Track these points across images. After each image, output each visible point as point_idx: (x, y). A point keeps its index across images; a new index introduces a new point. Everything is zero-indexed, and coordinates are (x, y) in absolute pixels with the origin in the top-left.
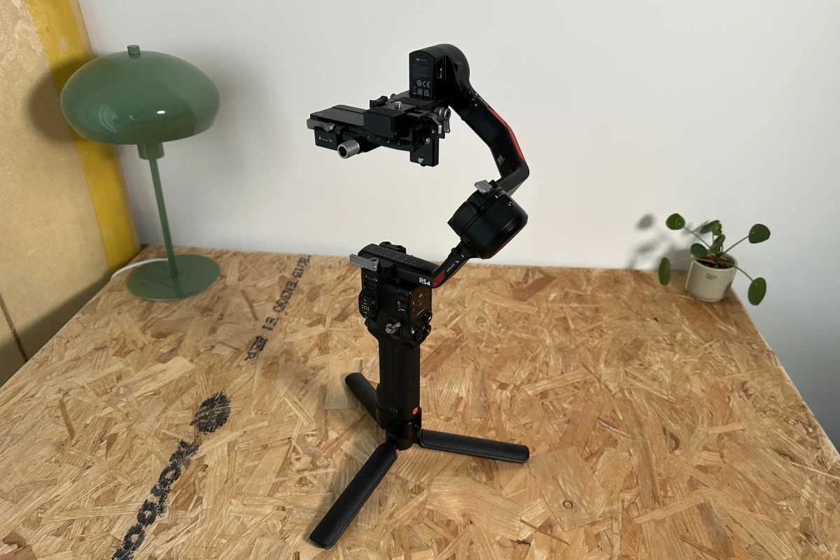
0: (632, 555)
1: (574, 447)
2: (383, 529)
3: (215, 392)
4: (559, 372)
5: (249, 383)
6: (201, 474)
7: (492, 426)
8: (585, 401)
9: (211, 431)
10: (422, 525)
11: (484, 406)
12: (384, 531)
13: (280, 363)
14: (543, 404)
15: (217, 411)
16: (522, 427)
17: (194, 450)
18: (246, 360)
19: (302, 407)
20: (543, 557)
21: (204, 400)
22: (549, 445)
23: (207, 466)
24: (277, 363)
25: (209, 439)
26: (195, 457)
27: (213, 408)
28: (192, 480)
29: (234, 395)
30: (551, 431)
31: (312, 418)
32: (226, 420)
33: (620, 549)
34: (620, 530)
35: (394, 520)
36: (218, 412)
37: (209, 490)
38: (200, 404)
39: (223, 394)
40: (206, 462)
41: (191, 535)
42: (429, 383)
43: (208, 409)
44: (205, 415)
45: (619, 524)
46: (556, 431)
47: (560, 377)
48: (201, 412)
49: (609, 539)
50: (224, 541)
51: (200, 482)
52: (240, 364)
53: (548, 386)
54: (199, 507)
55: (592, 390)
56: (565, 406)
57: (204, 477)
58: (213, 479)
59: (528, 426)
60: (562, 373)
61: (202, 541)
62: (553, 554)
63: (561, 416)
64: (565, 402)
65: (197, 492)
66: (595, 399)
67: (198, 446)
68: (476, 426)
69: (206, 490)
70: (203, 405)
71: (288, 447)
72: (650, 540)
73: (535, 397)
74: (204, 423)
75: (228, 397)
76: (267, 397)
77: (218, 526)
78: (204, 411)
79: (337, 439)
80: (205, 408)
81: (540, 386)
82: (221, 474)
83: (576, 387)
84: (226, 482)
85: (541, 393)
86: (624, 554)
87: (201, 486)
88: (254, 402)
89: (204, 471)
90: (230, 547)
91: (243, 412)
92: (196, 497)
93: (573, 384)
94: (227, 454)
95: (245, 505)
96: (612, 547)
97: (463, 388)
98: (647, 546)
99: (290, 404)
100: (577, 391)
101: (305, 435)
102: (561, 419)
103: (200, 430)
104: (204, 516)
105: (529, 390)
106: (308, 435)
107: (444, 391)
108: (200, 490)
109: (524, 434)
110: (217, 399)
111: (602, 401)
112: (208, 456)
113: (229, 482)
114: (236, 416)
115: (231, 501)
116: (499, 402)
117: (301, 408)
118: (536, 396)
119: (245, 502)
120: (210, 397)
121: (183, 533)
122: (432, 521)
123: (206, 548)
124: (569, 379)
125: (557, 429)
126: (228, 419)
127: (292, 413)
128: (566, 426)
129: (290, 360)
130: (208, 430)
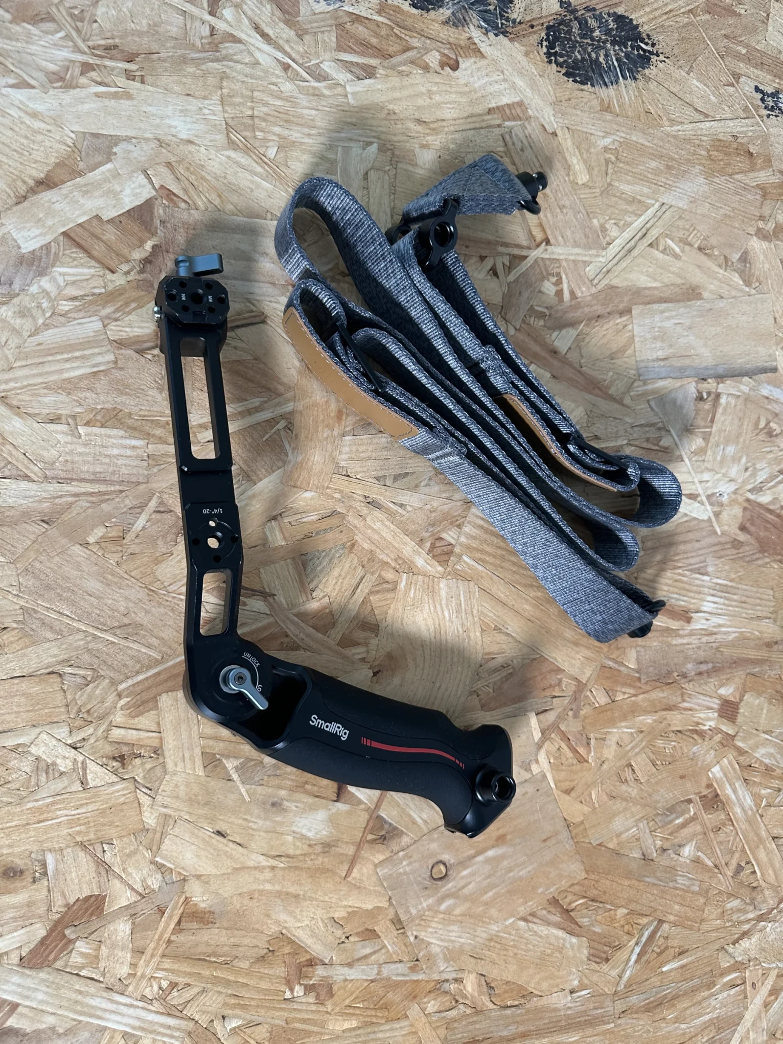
0: (335, 1004)
1: (584, 875)
2: (341, 492)
3: (657, 37)
5: (689, 111)
6: (433, 59)
7: (620, 696)
8: (705, 892)
9: (548, 54)
10: (360, 572)
11: (670, 673)
12: (337, 496)
13: (752, 175)
14: (690, 801)
15: (607, 55)
16: (624, 762)
17: (496, 27)
18: (757, 89)
19: (635, 252)
20: (310, 830)
21: (632, 17)
22: (582, 822)
23: (455, 67)
24: (753, 168)
25: (527, 54)
26: (476, 34)
27: (613, 43)
28: (415, 42)
29: (653, 85)
30: (618, 824)
31: (605, 282)
32: (583, 83)
33: (346, 980)
34: (388, 979)
35: (365, 511)
36: (601, 59)
37: (394, 89)
38: (620, 11)
39: (654, 58)
40: (464, 64)
41: (278, 77)
42: (723, 540)
43: (608, 32)
44: (592, 31)
45: (404, 975)
46: (618, 835)
47: (764, 834)
48: (599, 18)
49: (366, 957)
50: (272, 152)
51: (412, 63)
52: (743, 79)
53: (738, 810)
54: (349, 76)
55: (735, 903)
56: (688, 851)
57: (426, 68)
58: (423, 90)
59: (628, 774)
60: (774, 838)
61: (266, 104)
62: (319, 849)
63: (659, 843)
64: (698, 849)
65: (386, 63)
66: (712, 912)
67: (505, 33)
68: (613, 660)
69: (395, 81)
70: (620, 19)
71: (525, 243)
72: (372, 1036)
73: (704, 782)
74: (569, 32)
75: (647, 71)
76: (654, 164)
77: (306, 130)
78: (603, 24)
79: (555, 352)
80: (612, 25)
81: (735, 791)
82: (438, 105)
83: (739, 869)
84: (419, 121)
85: (717, 795)
86: (335, 988)
87: (403, 68)
88: (636, 137)
89: (442, 65)
90: (259, 169)
91: (609, 117)
92: (373, 62)
93: (748, 863)
94: (493, 105)
95: (366, 176)
96: (350, 965)
97: (716, 620)
98: (358, 1032)
99: (639, 223)
100: (730, 873)
101: (558, 274)
102: (652, 844)
103: (549, 28)
104: (327, 92)
105: (722, 769)
106: (559, 282)
107: (706, 578)
108: (393, 68)
109: (605, 766)
110: (639, 47)
111: (705, 927)
112: (484, 62)
113: (419, 128)
114: (595, 102)
115: (371, 143)
116: (686, 705)
117: (630, 251)
118: (710, 786)
119: (372, 175)
120: (644, 29)
121: (279, 55)
122: (371, 592)
123: (252, 117)
124: (762, 855)
125: (624, 836)
126: (588, 87)
127: (614, 232)
128: (637, 854)
130: (551, 46)
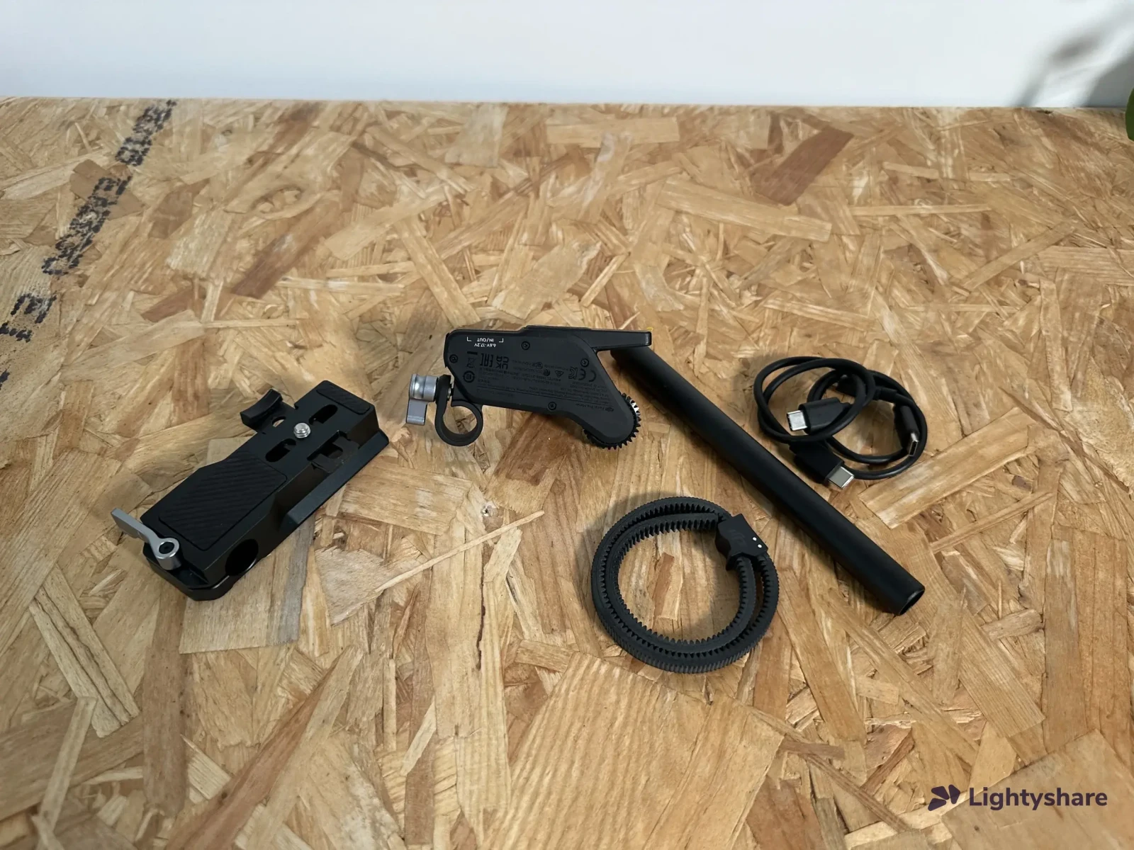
4: (956, 434)
129: (72, 448)
